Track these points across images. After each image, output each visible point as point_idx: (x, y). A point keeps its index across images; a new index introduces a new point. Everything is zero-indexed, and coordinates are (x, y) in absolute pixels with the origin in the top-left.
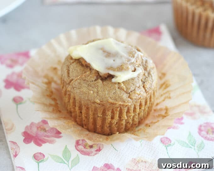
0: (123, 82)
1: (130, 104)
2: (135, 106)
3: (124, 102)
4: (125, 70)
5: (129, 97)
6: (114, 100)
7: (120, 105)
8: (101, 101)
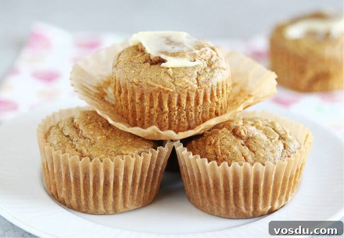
0: (173, 68)
1: (171, 90)
2: (179, 96)
3: (165, 86)
4: (181, 57)
5: (173, 83)
6: (154, 82)
7: (160, 88)
8: (139, 82)
